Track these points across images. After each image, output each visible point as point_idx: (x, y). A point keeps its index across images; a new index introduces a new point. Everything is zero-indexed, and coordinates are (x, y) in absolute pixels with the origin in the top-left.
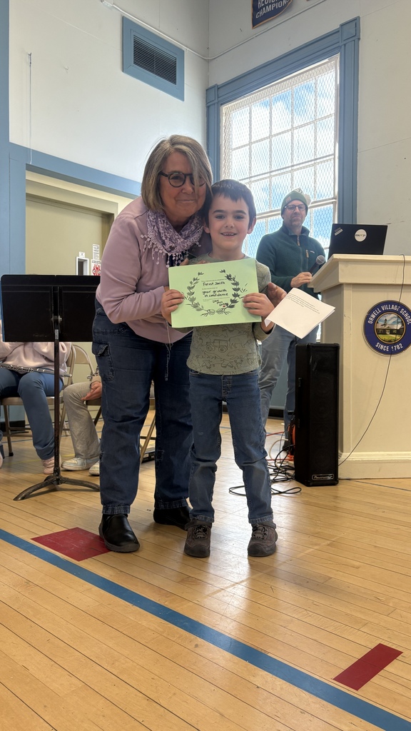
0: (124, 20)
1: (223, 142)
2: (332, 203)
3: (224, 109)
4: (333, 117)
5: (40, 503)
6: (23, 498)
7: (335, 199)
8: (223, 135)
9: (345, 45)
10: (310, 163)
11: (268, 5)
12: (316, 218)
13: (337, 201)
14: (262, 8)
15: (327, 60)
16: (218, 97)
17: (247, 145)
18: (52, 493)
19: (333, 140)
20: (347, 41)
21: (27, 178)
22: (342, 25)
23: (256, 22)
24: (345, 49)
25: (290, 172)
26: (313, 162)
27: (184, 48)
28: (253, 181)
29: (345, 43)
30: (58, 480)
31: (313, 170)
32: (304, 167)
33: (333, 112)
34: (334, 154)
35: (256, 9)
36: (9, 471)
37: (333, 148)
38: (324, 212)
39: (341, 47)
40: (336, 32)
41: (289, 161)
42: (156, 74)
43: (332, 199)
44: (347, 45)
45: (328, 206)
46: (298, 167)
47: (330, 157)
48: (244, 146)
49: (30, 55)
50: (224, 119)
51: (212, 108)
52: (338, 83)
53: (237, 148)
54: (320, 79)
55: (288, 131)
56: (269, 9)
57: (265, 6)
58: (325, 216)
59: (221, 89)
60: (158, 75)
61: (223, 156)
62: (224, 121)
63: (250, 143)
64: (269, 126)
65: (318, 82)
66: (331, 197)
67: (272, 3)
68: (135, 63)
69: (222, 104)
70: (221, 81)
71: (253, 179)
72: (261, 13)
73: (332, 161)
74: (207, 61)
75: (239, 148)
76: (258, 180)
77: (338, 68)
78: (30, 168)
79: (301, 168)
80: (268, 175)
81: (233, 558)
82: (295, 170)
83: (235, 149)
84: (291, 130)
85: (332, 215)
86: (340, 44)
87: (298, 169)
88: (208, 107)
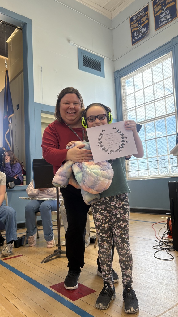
0: (78, 49)
1: (122, 93)
2: (175, 114)
3: (122, 79)
4: (172, 77)
5: (53, 264)
6: (45, 262)
7: (176, 112)
8: (122, 90)
9: (174, 47)
10: (163, 98)
11: (138, 35)
12: (168, 122)
13: (177, 113)
14: (136, 37)
15: (166, 54)
16: (119, 75)
17: (133, 93)
18: (58, 259)
19: (172, 87)
20: (175, 45)
21: (41, 116)
22: (172, 39)
23: (133, 43)
24: (174, 49)
25: (154, 102)
26: (164, 98)
27: (103, 57)
28: (137, 108)
29: (174, 46)
30: (60, 252)
31: (164, 101)
32: (160, 100)
33: (171, 75)
34: (174, 93)
35: (133, 37)
36: (37, 247)
37: (173, 91)
38: (171, 119)
39: (172, 48)
40: (170, 42)
41: (153, 98)
42: (92, 68)
43: (175, 112)
44: (175, 47)
45: (173, 116)
46: (157, 100)
47: (172, 95)
48: (132, 93)
49: (42, 67)
50: (122, 83)
51: (117, 79)
52: (173, 63)
53: (129, 95)
54: (164, 63)
55: (151, 85)
56: (139, 37)
57: (137, 36)
58: (172, 120)
59: (120, 71)
60: (93, 69)
61: (123, 99)
62: (122, 84)
63: (135, 92)
64: (142, 84)
65: (163, 64)
66: (174, 112)
67: (140, 34)
68: (83, 65)
69: (121, 77)
70: (120, 68)
71: (137, 107)
72: (135, 39)
73: (173, 96)
74: (113, 61)
75: (130, 94)
76: (139, 107)
77: (172, 57)
78: (43, 112)
79: (159, 100)
80: (144, 105)
81: (152, 299)
82: (156, 101)
83: (128, 95)
84: (152, 85)
85: (175, 120)
86: (172, 47)
87: (157, 101)
88: (115, 79)
